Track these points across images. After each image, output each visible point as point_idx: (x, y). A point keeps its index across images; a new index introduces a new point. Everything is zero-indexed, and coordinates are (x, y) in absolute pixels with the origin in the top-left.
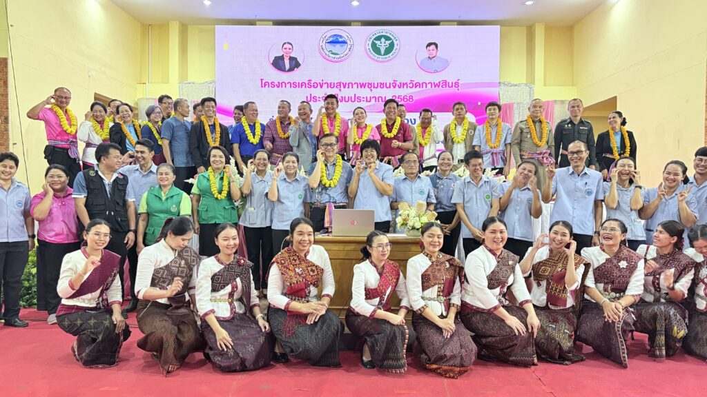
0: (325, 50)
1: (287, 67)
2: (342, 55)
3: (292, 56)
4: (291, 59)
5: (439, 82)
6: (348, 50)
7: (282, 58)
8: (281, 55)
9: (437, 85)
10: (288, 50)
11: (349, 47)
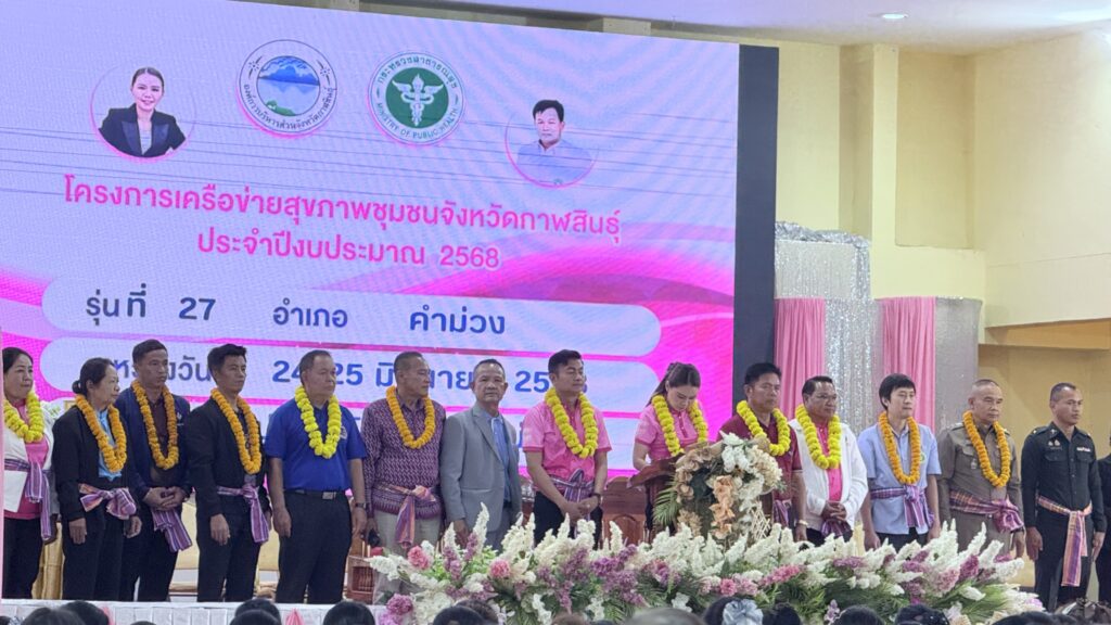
0: (257, 100)
1: (146, 143)
2: (303, 118)
3: (158, 110)
4: (159, 119)
5: (568, 216)
6: (321, 103)
7: (130, 115)
8: (128, 106)
9: (561, 224)
10: (149, 92)
11: (325, 94)
